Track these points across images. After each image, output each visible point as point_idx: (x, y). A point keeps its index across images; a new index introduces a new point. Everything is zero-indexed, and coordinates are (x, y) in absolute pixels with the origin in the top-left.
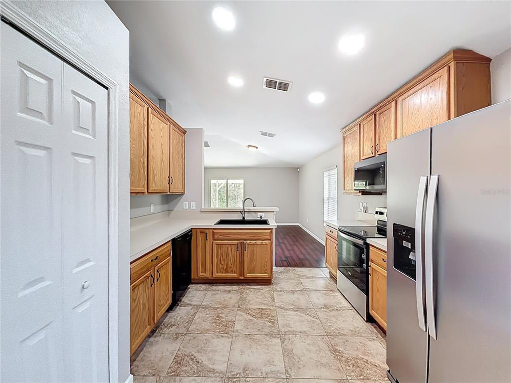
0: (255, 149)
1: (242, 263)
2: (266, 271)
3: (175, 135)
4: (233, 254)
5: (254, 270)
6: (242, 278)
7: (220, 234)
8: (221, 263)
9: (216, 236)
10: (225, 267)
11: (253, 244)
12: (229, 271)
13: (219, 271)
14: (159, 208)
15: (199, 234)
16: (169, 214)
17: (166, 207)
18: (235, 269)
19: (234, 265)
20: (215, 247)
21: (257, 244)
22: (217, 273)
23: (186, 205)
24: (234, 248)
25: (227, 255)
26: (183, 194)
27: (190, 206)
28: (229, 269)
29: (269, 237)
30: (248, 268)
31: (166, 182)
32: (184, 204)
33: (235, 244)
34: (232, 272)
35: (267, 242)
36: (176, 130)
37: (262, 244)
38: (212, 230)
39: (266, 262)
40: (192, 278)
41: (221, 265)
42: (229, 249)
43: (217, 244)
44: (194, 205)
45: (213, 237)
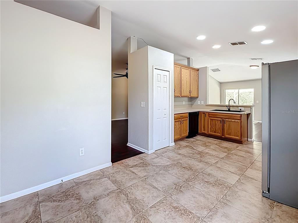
0: (257, 67)
1: (223, 129)
2: (238, 136)
3: (193, 73)
4: (219, 125)
5: (231, 134)
6: (224, 137)
7: (212, 115)
8: (212, 128)
9: (210, 116)
10: (214, 130)
11: (230, 121)
12: (217, 132)
13: (211, 131)
14: (187, 103)
15: (202, 114)
16: (191, 106)
17: (190, 103)
18: (219, 132)
19: (219, 130)
20: (209, 120)
21: (232, 121)
22: (211, 132)
23: (199, 103)
24: (219, 122)
25: (216, 125)
26: (197, 97)
27: (201, 102)
28: (216, 131)
29: (239, 118)
30: (227, 133)
31: (188, 93)
32: (198, 102)
33: (220, 120)
34: (218, 133)
35: (238, 121)
36: (193, 70)
37: (235, 122)
38: (208, 113)
39: (238, 131)
40: (199, 132)
41: (212, 129)
42: (217, 122)
43: (210, 119)
44: (203, 103)
45: (209, 116)
